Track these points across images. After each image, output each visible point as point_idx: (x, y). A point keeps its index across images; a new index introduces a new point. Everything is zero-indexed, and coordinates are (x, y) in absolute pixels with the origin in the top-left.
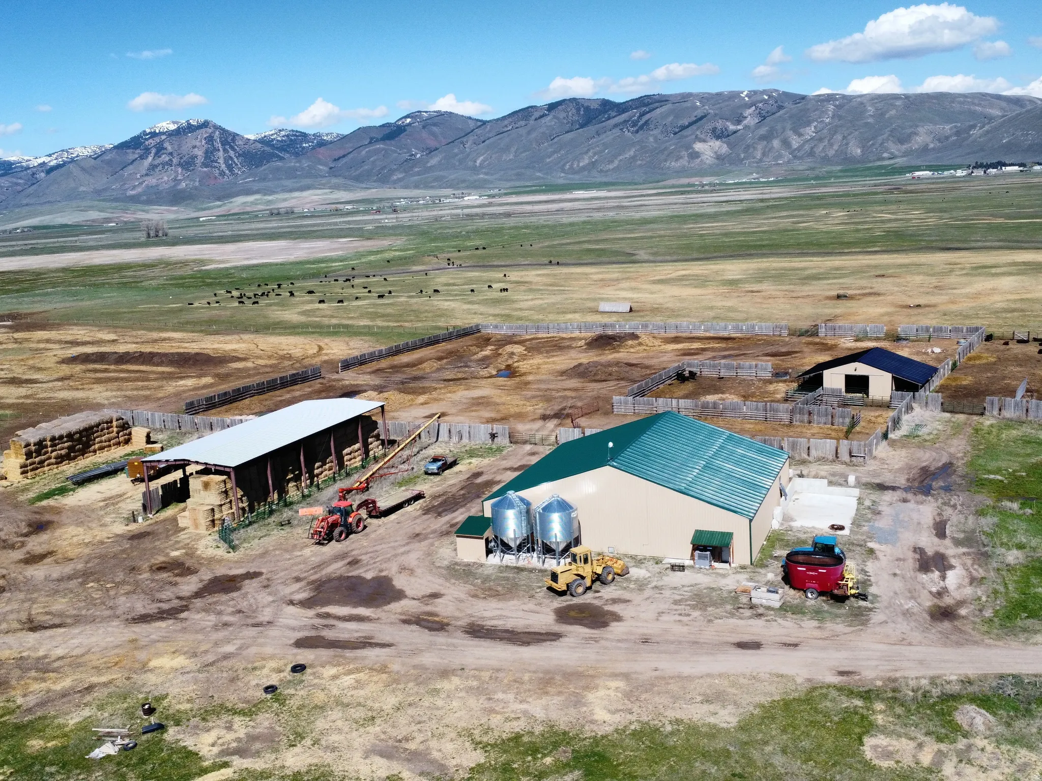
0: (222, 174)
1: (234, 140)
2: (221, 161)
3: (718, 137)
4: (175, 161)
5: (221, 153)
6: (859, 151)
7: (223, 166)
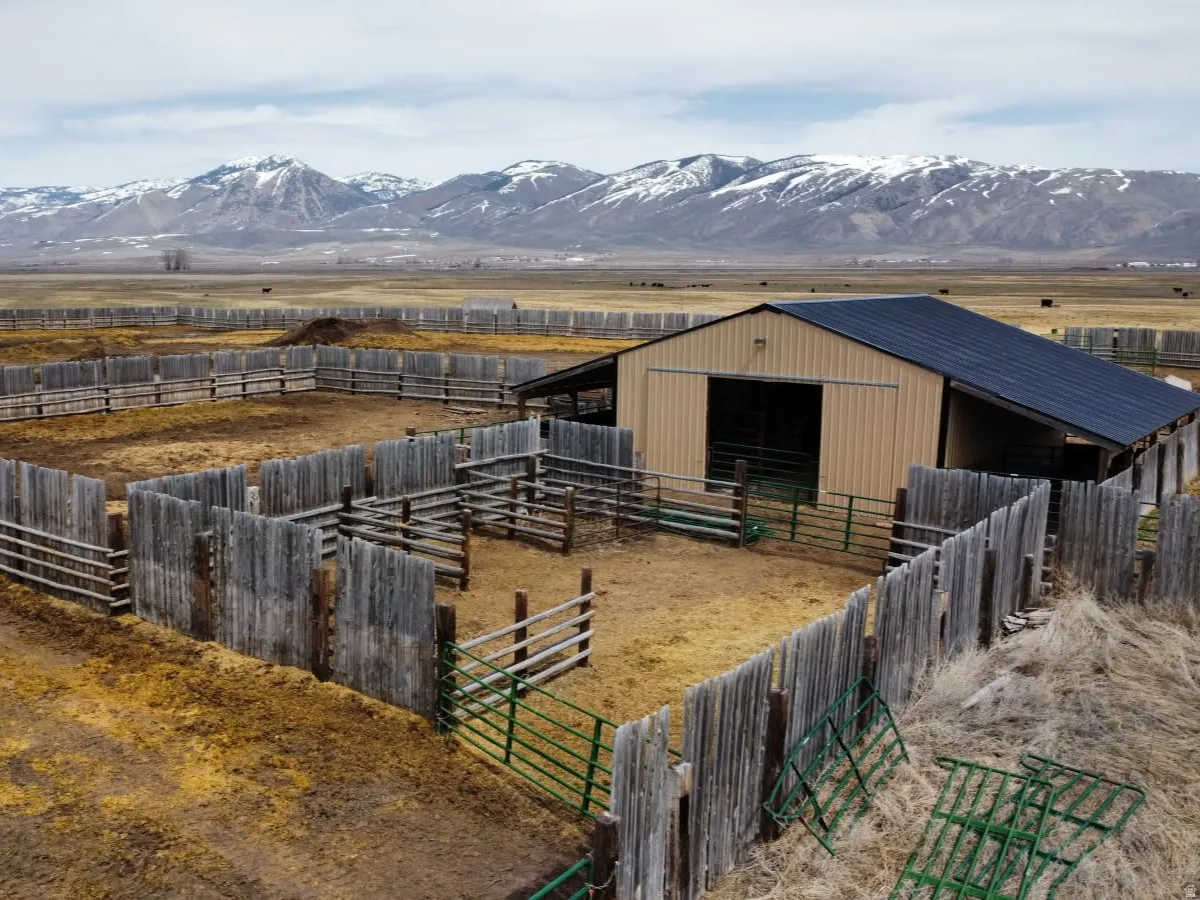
0: (302, 218)
1: (318, 181)
2: (302, 203)
3: (883, 209)
4: (252, 200)
5: (302, 196)
6: (1058, 236)
7: (303, 210)
